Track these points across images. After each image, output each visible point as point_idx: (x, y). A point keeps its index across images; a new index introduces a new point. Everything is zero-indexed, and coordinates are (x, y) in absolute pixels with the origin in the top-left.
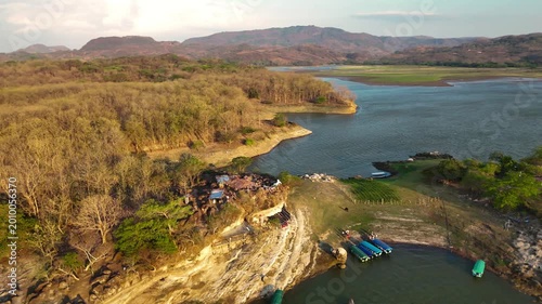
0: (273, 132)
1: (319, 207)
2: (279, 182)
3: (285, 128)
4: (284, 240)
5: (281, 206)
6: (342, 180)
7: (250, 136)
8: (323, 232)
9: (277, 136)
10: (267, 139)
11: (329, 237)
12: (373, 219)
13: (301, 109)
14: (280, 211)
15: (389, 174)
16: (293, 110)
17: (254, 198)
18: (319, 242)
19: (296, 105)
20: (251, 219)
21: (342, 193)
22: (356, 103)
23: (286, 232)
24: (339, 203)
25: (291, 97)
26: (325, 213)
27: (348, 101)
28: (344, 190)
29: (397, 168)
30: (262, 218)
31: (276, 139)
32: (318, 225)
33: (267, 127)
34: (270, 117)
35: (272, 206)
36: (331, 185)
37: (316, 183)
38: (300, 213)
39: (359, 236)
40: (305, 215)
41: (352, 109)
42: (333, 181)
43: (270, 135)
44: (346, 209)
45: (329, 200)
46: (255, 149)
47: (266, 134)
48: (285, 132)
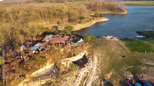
0: (93, 19)
1: (108, 54)
2: (81, 40)
3: (98, 18)
4: (80, 79)
5: (83, 54)
6: (121, 39)
7: (83, 20)
8: (108, 72)
9: (95, 21)
10: (90, 21)
11: (112, 76)
12: (140, 64)
13: (106, 12)
14: (81, 57)
15: (145, 37)
16: (103, 13)
17: (62, 50)
18: (104, 80)
19: (104, 11)
20: (60, 63)
21: (121, 46)
22: (127, 10)
23: (83, 72)
24: (119, 52)
25: (103, 8)
26: (111, 58)
27: (124, 10)
28: (123, 45)
29: (149, 34)
30: (69, 62)
31: (94, 22)
32: (106, 67)
33: (91, 18)
34: (93, 15)
35: (74, 55)
36: (116, 42)
37: (108, 41)
38: (96, 58)
39: (132, 76)
40: (98, 59)
41: (126, 12)
42: (116, 40)
43: (92, 20)
44: (123, 56)
45: (114, 50)
46: (84, 25)
47: (90, 20)
48: (98, 19)
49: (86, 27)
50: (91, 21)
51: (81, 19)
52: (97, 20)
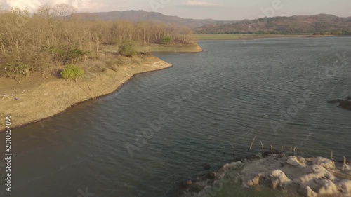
0: (120, 63)
3: (136, 58)
9: (126, 68)
31: (125, 72)
43: (116, 67)
46: (85, 85)
47: (109, 65)
48: (138, 63)
49: (93, 96)
50: (113, 69)
51: (65, 62)
52: (133, 66)
